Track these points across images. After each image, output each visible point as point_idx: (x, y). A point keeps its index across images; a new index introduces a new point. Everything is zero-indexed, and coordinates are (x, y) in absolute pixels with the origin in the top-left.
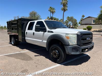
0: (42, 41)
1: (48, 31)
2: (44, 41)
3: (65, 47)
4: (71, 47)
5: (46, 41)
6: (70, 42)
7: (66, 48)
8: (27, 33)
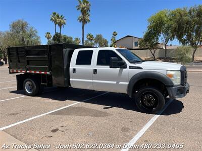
0: (118, 83)
2: (121, 83)
3: (168, 89)
4: (176, 89)
5: (127, 83)
6: (174, 82)
7: (171, 90)
8: (74, 70)
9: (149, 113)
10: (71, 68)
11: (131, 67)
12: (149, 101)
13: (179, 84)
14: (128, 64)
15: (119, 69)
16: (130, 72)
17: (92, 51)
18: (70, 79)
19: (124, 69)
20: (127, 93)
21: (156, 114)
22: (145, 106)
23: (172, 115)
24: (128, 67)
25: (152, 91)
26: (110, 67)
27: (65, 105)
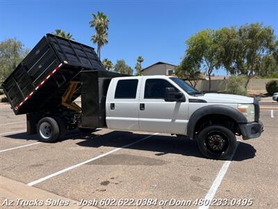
0: (173, 121)
1: (189, 99)
2: (177, 121)
3: (241, 127)
4: (250, 126)
5: (187, 121)
6: (247, 118)
8: (113, 106)
9: (217, 160)
10: (108, 103)
11: (191, 101)
12: (217, 143)
13: (253, 120)
14: (187, 96)
15: (175, 103)
16: (190, 106)
17: (137, 81)
18: (107, 118)
19: (182, 103)
20: (186, 134)
21: (226, 160)
22: (212, 150)
23: (245, 161)
24: (187, 100)
25: (219, 130)
26: (166, 101)
27: (102, 153)
